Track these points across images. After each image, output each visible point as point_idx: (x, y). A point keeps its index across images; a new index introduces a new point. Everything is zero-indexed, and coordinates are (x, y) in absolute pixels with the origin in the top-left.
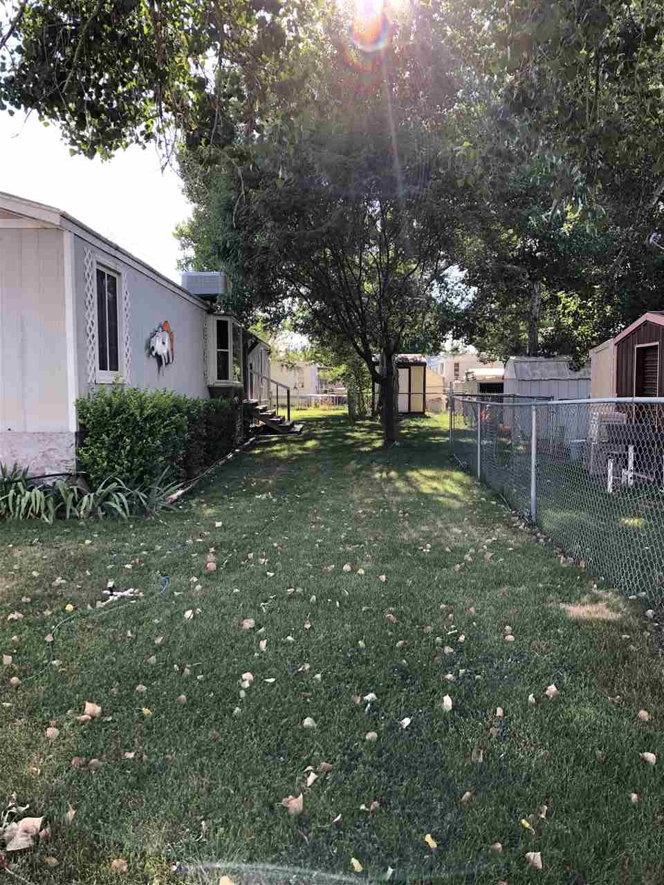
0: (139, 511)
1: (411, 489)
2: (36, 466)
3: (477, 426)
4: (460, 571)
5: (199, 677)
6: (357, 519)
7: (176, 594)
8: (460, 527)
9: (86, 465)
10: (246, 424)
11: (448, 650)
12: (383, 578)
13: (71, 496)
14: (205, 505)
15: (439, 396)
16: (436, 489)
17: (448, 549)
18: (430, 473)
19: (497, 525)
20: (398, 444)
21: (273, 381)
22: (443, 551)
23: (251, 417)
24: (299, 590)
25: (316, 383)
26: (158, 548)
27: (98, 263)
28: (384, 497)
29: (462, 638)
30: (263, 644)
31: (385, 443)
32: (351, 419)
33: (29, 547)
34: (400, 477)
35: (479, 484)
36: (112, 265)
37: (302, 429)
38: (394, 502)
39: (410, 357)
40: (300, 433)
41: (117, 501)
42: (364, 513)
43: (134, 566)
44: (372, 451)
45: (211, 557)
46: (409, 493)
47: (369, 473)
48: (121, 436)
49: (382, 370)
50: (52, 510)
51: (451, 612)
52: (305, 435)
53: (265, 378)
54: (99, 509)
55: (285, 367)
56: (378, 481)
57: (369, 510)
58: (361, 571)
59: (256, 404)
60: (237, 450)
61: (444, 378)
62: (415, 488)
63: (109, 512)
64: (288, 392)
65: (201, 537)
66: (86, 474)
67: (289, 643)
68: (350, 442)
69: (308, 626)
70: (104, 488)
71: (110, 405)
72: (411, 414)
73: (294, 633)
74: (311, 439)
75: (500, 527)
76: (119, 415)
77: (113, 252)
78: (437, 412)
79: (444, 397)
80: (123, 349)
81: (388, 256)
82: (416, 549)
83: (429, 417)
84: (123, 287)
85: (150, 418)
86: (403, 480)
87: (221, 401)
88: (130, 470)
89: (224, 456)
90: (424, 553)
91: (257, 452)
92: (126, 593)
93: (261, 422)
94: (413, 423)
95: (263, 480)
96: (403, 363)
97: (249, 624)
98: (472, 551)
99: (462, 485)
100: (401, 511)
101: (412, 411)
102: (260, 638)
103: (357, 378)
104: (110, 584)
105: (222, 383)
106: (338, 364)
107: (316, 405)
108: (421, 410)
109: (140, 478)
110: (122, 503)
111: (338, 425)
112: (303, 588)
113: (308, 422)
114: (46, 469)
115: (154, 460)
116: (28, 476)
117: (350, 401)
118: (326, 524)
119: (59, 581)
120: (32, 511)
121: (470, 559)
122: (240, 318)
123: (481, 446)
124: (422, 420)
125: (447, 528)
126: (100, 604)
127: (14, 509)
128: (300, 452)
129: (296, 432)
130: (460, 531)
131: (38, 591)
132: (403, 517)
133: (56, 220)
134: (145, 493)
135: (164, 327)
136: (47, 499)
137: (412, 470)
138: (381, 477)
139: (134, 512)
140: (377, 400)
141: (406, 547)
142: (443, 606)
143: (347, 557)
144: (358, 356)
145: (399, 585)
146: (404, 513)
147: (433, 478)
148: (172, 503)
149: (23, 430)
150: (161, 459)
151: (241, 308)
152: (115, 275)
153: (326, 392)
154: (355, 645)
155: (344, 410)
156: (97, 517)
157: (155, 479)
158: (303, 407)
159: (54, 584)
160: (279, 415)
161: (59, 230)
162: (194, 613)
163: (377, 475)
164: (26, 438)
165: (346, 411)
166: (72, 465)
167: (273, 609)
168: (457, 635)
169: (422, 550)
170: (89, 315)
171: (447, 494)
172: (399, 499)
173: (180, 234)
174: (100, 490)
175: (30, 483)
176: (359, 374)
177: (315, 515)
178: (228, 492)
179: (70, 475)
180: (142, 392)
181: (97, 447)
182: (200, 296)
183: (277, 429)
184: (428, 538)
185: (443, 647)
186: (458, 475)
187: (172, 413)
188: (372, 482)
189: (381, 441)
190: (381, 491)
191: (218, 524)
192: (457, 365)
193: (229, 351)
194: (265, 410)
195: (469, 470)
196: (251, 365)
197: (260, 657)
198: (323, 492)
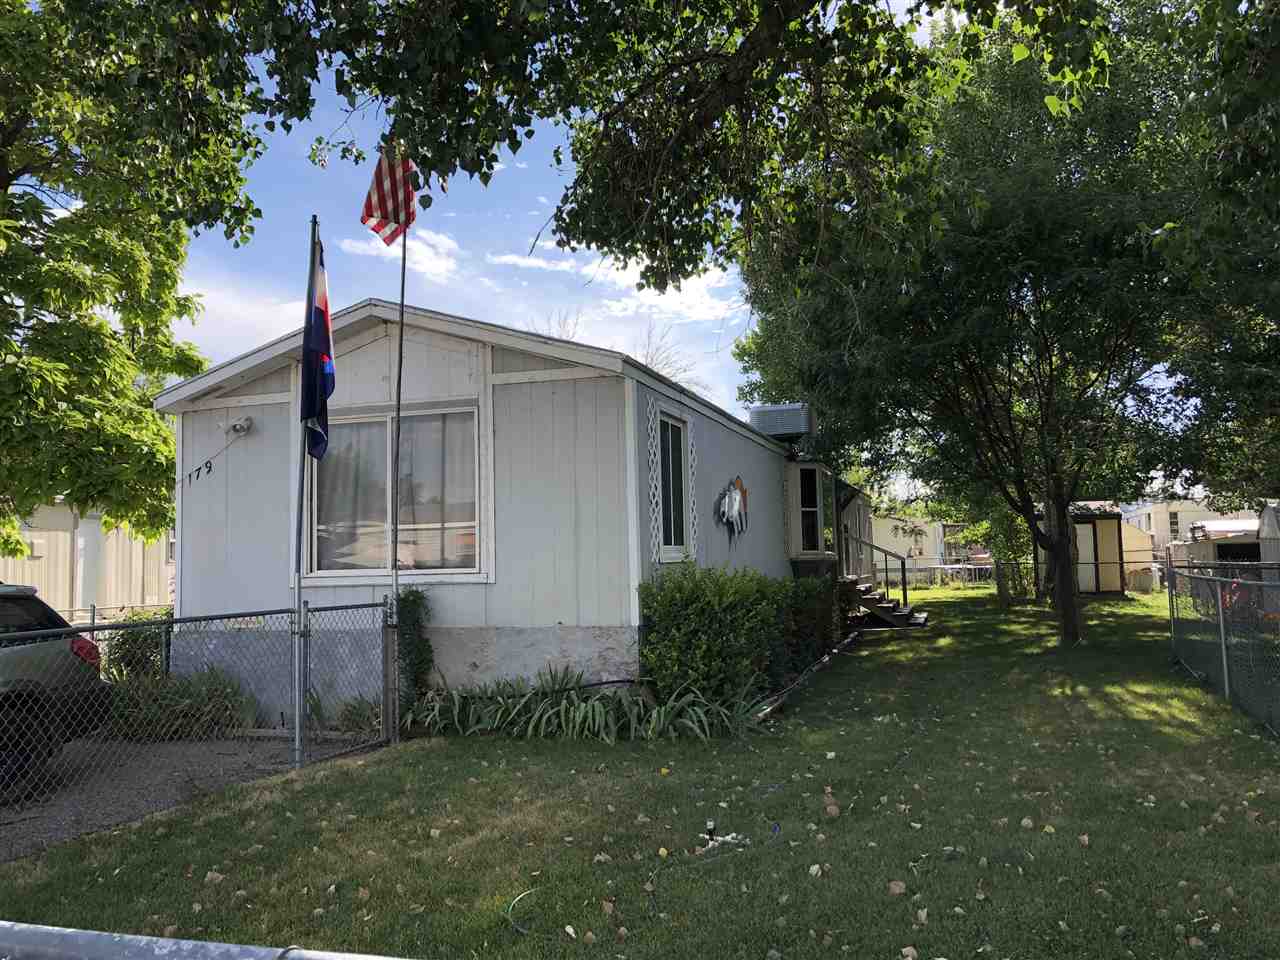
0: (722, 732)
1: (1115, 713)
2: (591, 670)
3: (1218, 614)
4: (1206, 835)
5: (843, 948)
6: (1031, 755)
7: (792, 844)
8: (1202, 773)
9: (652, 669)
10: (844, 611)
11: (1194, 941)
12: (1085, 838)
13: (635, 710)
14: (805, 728)
15: (1147, 565)
16: (1155, 713)
17: (1183, 804)
18: (1142, 689)
19: (1264, 772)
20: (1084, 642)
21: (878, 549)
22: (1177, 805)
23: (849, 602)
24: (961, 849)
25: (941, 548)
26: (756, 783)
27: (662, 412)
28: (1071, 724)
29: (1216, 928)
30: (923, 914)
31: (1062, 641)
32: (1003, 603)
33: (593, 775)
34: (1093, 692)
35: (1229, 707)
36: (676, 413)
37: (926, 620)
38: (1089, 732)
39: (1093, 505)
40: (923, 625)
41: (695, 719)
42: (1042, 747)
43: (730, 803)
44: (1044, 654)
45: (828, 799)
46: (1111, 719)
47: (1043, 687)
48: (695, 632)
49: (1048, 527)
50: (614, 728)
51: (1196, 891)
52: (933, 628)
53: (867, 544)
54: (671, 727)
55: (901, 531)
56: (1060, 699)
57: (1049, 743)
58: (1049, 829)
59: (855, 583)
60: (835, 651)
61: (1152, 536)
62: (1119, 710)
63: (683, 733)
64: (903, 564)
65: (809, 769)
66: (651, 681)
67: (957, 916)
68: (1007, 640)
69: (981, 897)
70: (676, 700)
71: (680, 589)
72: (1101, 595)
73: (964, 904)
74: (943, 635)
75: (1268, 775)
76: (692, 603)
77: (678, 396)
78: (1145, 591)
79: (1155, 567)
80: (689, 516)
81: (1051, 364)
82: (1132, 802)
83: (1133, 599)
84: (689, 439)
85: (732, 607)
86: (1100, 699)
87: (813, 581)
88: (707, 677)
89: (817, 658)
90: (1146, 808)
91: (865, 653)
92: (728, 838)
93: (862, 609)
94: (1107, 609)
95: (882, 695)
96: (1082, 515)
97: (898, 887)
98: (1224, 808)
99: (1199, 708)
100: (1100, 746)
101: (1103, 588)
102: (918, 906)
103: (1009, 540)
104: (710, 825)
105: (810, 555)
106: (975, 520)
107: (942, 580)
108: (1119, 589)
109: (718, 689)
110: (700, 721)
111: (983, 613)
112: (967, 846)
113: (936, 608)
114: (602, 674)
115: (736, 664)
116: (583, 682)
117: (999, 575)
118: (984, 760)
119: (641, 818)
120: (589, 729)
121: (1221, 819)
122: (829, 462)
123: (1227, 648)
124: (1121, 603)
125: (1181, 774)
126: (699, 850)
127: (567, 725)
128: (927, 654)
129: (919, 624)
130: (1203, 779)
131: (621, 830)
132: (1106, 755)
133: (618, 367)
134: (727, 708)
135: (735, 483)
136: (607, 712)
137: (1113, 684)
138: (1063, 693)
139: (715, 735)
140: (1043, 574)
141: (1117, 798)
142: (1183, 883)
143: (1024, 809)
144: (1008, 506)
145: (1110, 850)
146: (1107, 750)
147: (1148, 697)
148: (759, 724)
149: (574, 624)
150: (746, 662)
151: (830, 446)
152: (680, 425)
153: (958, 561)
154: (1054, 926)
155: (992, 589)
156: (670, 739)
157: (739, 690)
158: (925, 585)
159: (636, 822)
160: (891, 597)
161: (619, 378)
162: (821, 868)
163: (1057, 692)
164: (580, 634)
165: (994, 590)
166: (635, 668)
167: (928, 872)
168: (1208, 924)
169: (1141, 804)
170: (652, 478)
171: (1175, 722)
172: (1096, 727)
173: (742, 353)
174: (671, 703)
175: (585, 691)
176: (1011, 532)
177: (967, 748)
178: (834, 711)
179: (633, 682)
180: (718, 573)
181: (666, 646)
182: (774, 437)
183: (889, 619)
184: (1148, 786)
185: (1187, 937)
186: (1194, 693)
187: (757, 602)
188: (1048, 701)
189: (1055, 638)
190: (1065, 715)
191: (831, 755)
192: (1174, 516)
193: (817, 509)
194: (868, 591)
195: (1208, 685)
196: (846, 527)
197: (921, 931)
198: (974, 715)
